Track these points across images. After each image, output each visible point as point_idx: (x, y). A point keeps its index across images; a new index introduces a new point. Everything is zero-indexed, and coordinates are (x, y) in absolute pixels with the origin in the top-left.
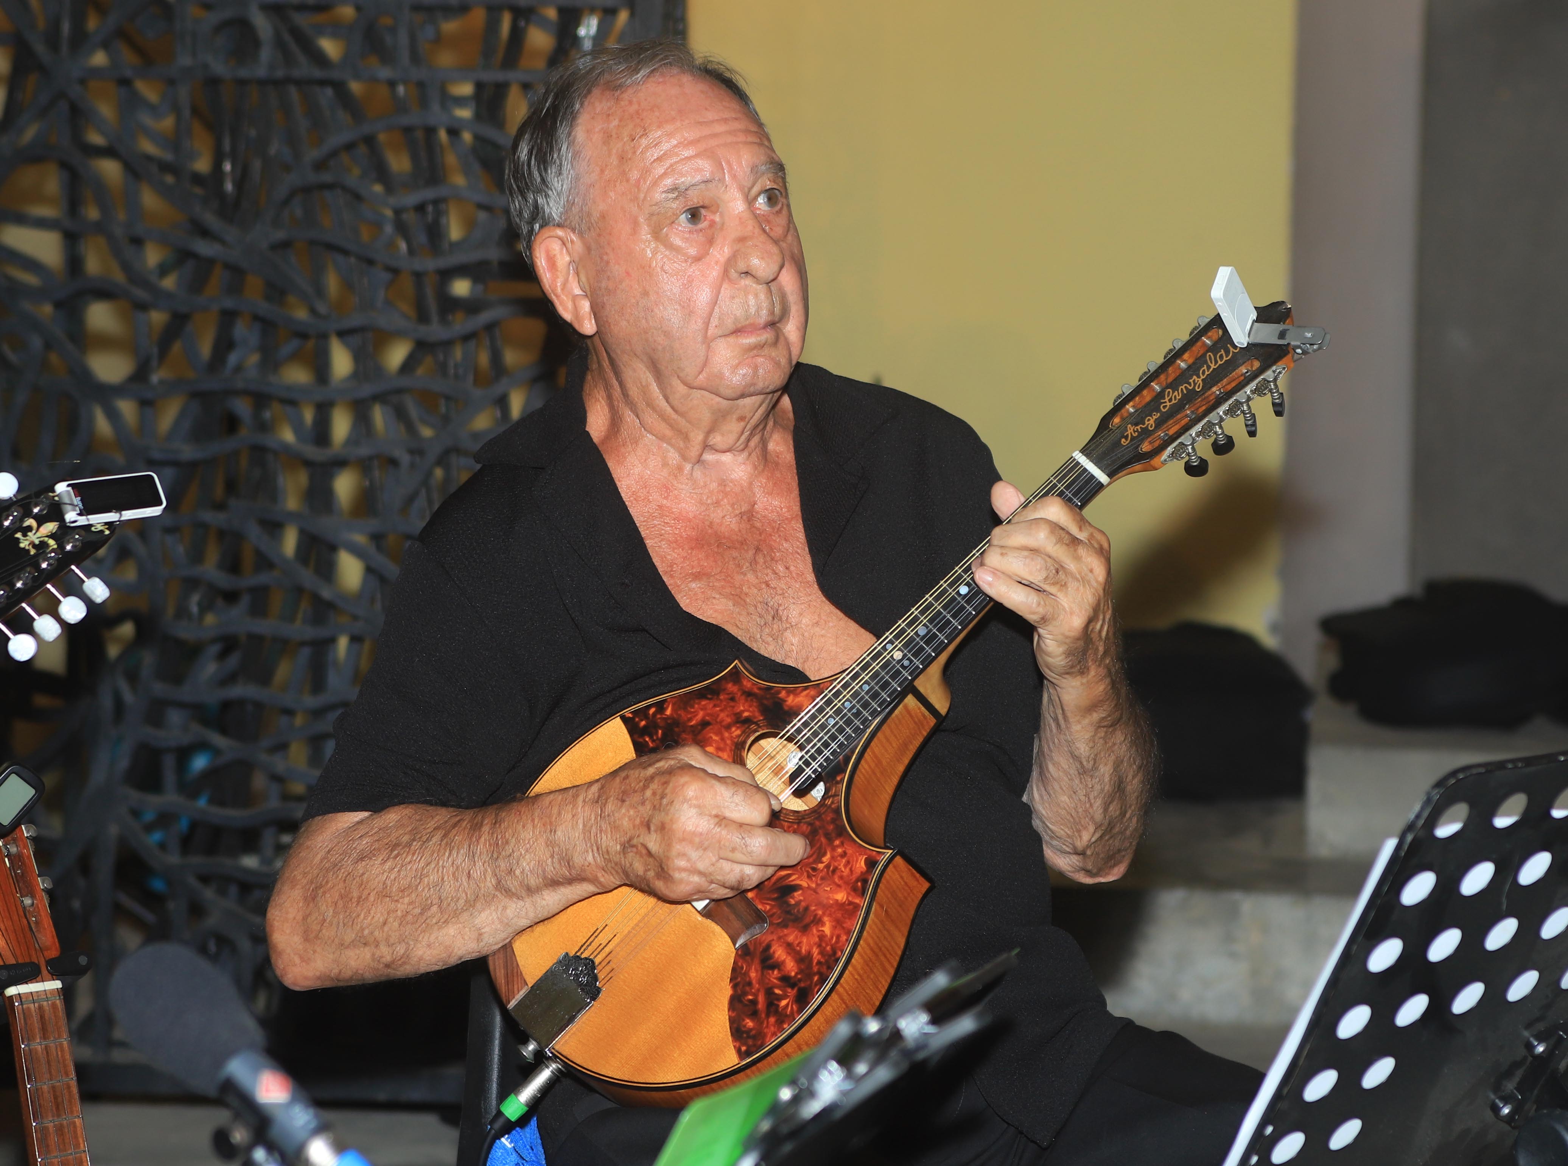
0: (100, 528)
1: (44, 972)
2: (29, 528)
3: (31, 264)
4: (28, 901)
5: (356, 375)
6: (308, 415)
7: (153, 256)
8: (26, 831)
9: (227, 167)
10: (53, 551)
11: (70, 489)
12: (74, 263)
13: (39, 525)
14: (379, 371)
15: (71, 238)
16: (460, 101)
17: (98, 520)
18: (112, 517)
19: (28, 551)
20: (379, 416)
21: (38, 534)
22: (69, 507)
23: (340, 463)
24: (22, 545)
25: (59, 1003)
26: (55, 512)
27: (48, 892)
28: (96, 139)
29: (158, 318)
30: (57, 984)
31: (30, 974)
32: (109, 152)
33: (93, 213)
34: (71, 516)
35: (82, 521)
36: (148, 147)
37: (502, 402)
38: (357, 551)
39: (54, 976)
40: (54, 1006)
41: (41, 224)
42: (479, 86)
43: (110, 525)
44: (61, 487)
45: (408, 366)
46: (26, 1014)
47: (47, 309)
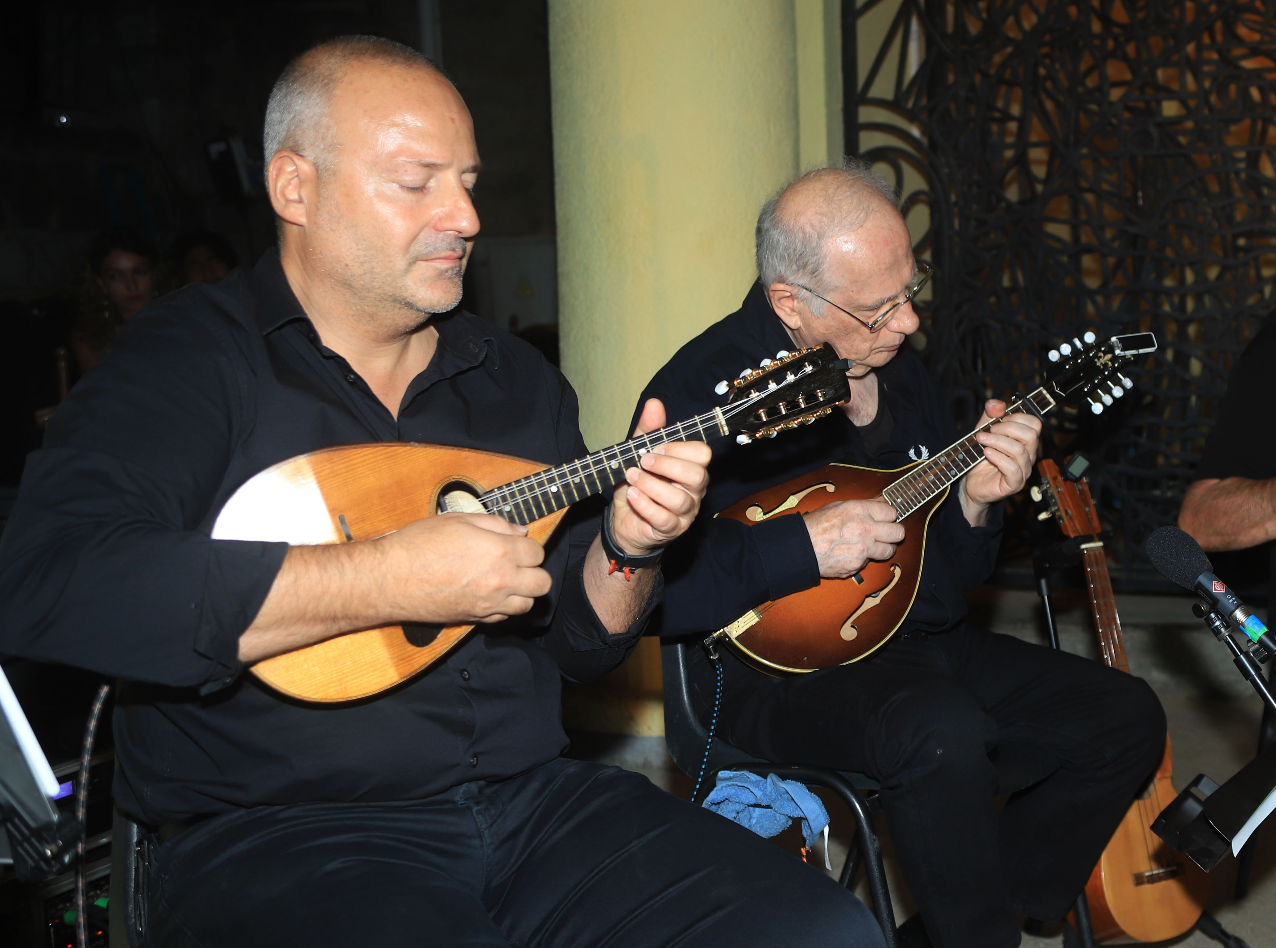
0: (1129, 356)
1: (1096, 538)
2: (1101, 357)
3: (1058, 239)
4: (1087, 509)
5: (1196, 282)
6: (1176, 299)
7: (1109, 234)
8: (1085, 480)
9: (1140, 194)
10: (1110, 367)
11: (1117, 340)
12: (1076, 238)
13: (1104, 355)
14: (1206, 279)
15: (1075, 229)
16: (1240, 160)
17: (1129, 353)
18: (1134, 352)
19: (1100, 367)
20: (1207, 300)
21: (1104, 359)
22: (1117, 348)
23: (1190, 321)
24: (1098, 364)
25: (1102, 551)
26: (1111, 349)
27: (1095, 505)
28: (1084, 184)
29: (1111, 260)
30: (1100, 544)
31: (1089, 539)
32: (1090, 190)
33: (1083, 216)
34: (1118, 352)
35: (1122, 354)
36: (1105, 187)
37: (1261, 292)
38: (1199, 358)
39: (1100, 540)
40: (1100, 553)
41: (1062, 222)
42: (1249, 154)
43: (1133, 355)
44: (1114, 339)
45: (1220, 277)
46: (1089, 556)
47: (1065, 259)
